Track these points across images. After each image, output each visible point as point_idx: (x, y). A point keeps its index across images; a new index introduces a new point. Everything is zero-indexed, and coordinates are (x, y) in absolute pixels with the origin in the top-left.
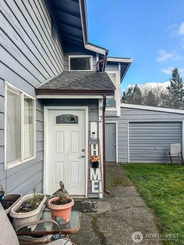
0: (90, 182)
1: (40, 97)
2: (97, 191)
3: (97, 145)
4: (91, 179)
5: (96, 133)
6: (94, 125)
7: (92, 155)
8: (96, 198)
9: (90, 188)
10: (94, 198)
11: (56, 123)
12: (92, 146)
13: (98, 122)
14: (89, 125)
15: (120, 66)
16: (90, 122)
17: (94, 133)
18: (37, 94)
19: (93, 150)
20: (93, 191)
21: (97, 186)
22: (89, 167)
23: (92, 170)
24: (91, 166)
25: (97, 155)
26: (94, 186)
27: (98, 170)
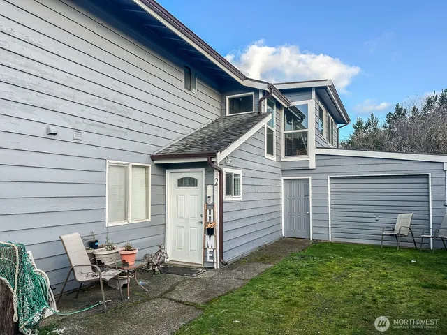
0: (205, 249)
1: (156, 162)
2: (212, 261)
3: (212, 211)
4: (206, 247)
5: (212, 197)
6: (210, 188)
7: (208, 221)
8: (211, 268)
9: (205, 257)
10: (209, 268)
11: (178, 186)
12: (208, 211)
13: (213, 185)
14: (206, 188)
15: (314, 93)
16: (206, 185)
17: (209, 197)
18: (153, 160)
19: (208, 216)
20: (208, 260)
21: (211, 255)
22: (205, 233)
23: (207, 237)
24: (207, 233)
25: (212, 221)
26: (208, 255)
27: (212, 237)
